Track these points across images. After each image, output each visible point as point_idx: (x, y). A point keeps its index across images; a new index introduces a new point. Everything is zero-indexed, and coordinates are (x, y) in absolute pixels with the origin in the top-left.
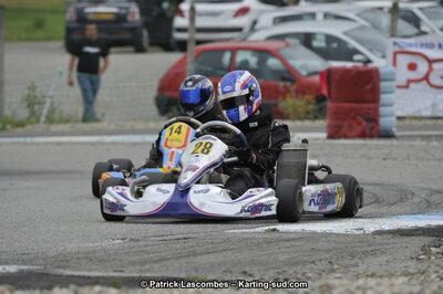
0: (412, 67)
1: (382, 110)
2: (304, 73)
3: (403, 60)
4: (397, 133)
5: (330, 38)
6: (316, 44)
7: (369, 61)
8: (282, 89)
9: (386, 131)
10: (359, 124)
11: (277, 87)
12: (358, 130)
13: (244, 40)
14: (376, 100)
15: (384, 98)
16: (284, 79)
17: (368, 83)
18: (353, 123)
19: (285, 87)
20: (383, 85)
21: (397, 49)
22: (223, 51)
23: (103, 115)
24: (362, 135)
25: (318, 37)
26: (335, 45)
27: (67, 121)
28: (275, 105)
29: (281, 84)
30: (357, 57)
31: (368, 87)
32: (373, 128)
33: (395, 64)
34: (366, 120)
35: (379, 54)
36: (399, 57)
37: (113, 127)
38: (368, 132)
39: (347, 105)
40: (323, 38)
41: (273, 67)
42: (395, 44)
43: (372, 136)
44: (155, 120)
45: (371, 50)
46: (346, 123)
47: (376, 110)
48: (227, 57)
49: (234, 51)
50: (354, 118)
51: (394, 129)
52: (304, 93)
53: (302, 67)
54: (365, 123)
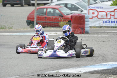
0: (93, 13)
1: (86, 26)
2: (65, 14)
3: (91, 12)
4: (90, 32)
5: (72, 5)
6: (68, 6)
7: (82, 11)
8: (59, 19)
9: (87, 32)
10: (80, 30)
11: (58, 19)
12: (80, 31)
13: (49, 5)
14: (84, 24)
15: (86, 23)
16: (60, 16)
17: (82, 19)
18: (78, 30)
19: (60, 19)
20: (86, 20)
21: (89, 8)
22: (44, 8)
23: (13, 27)
24: (81, 33)
25: (69, 4)
26: (73, 7)
27: (3, 28)
28: (58, 24)
29: (60, 18)
30: (79, 10)
31: (82, 20)
32: (83, 31)
33: (89, 14)
34: (82, 29)
35: (85, 9)
36: (90, 11)
37: (15, 30)
38: (82, 32)
39: (76, 25)
40: (70, 4)
41: (57, 13)
42: (89, 7)
43: (83, 33)
44: (26, 28)
45: (83, 8)
46: (76, 30)
47: (84, 26)
48: (45, 10)
49: (47, 8)
50: (78, 28)
51: (89, 31)
52: (65, 20)
53: (65, 13)
54: (81, 30)
